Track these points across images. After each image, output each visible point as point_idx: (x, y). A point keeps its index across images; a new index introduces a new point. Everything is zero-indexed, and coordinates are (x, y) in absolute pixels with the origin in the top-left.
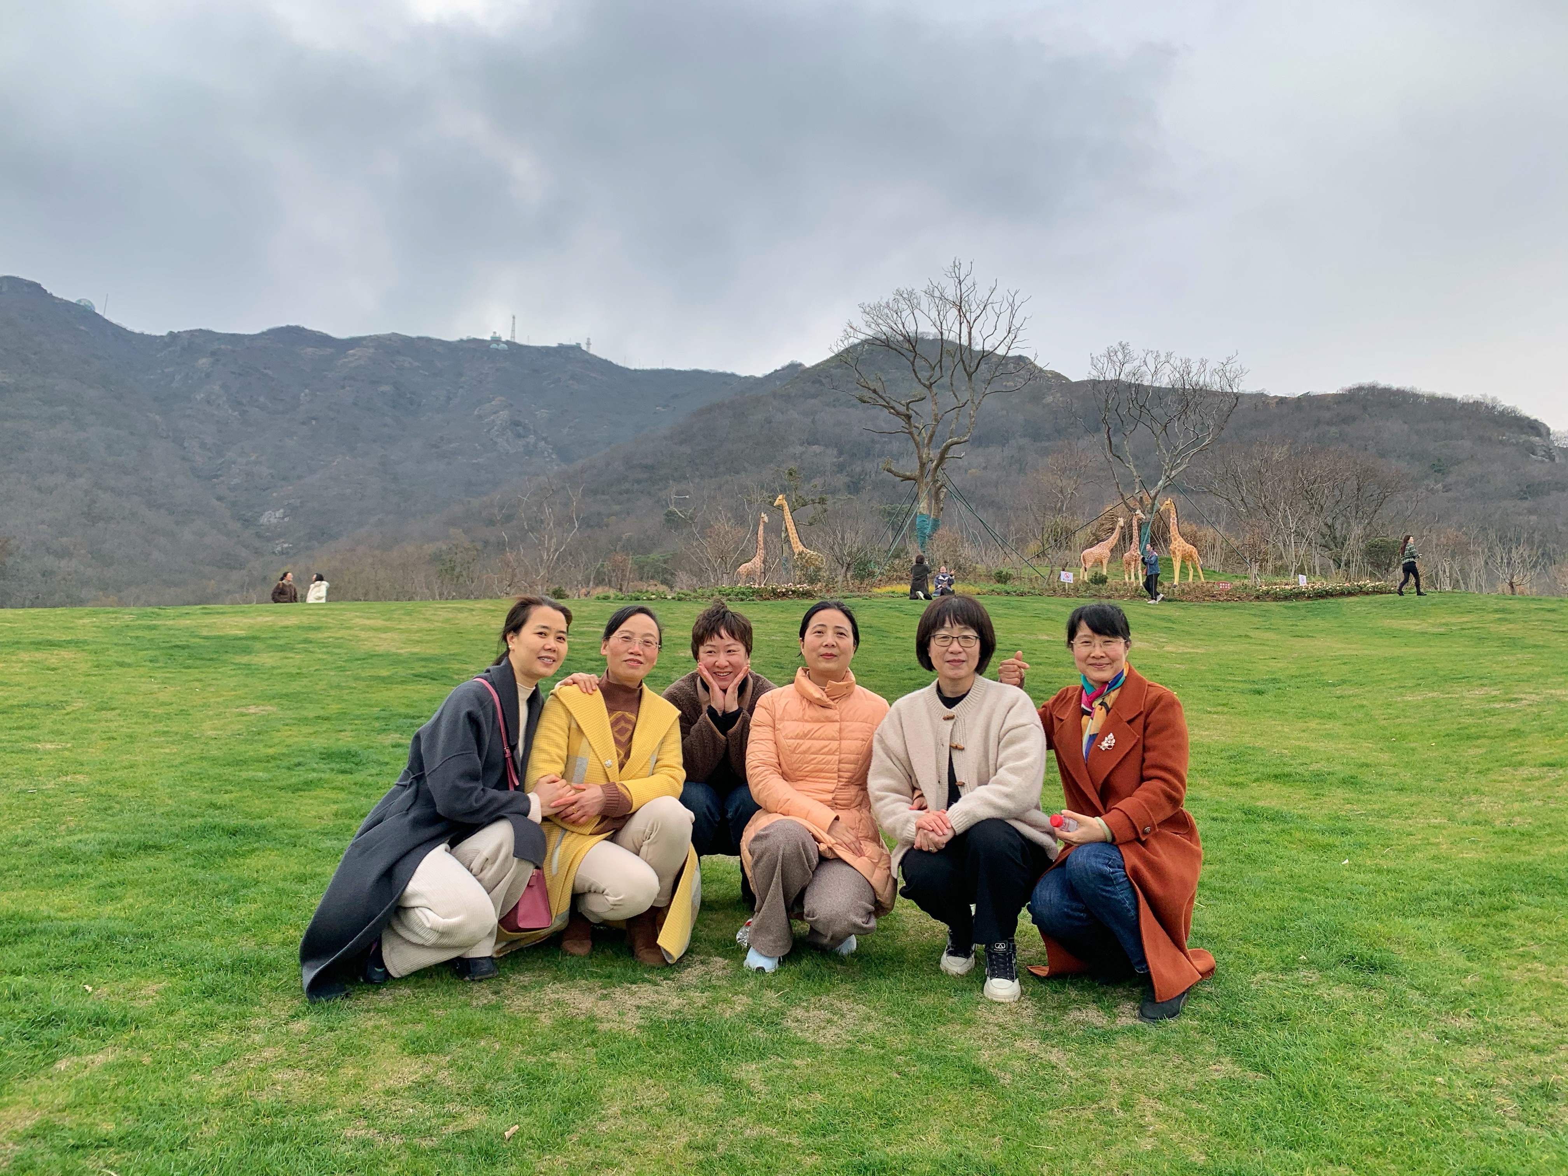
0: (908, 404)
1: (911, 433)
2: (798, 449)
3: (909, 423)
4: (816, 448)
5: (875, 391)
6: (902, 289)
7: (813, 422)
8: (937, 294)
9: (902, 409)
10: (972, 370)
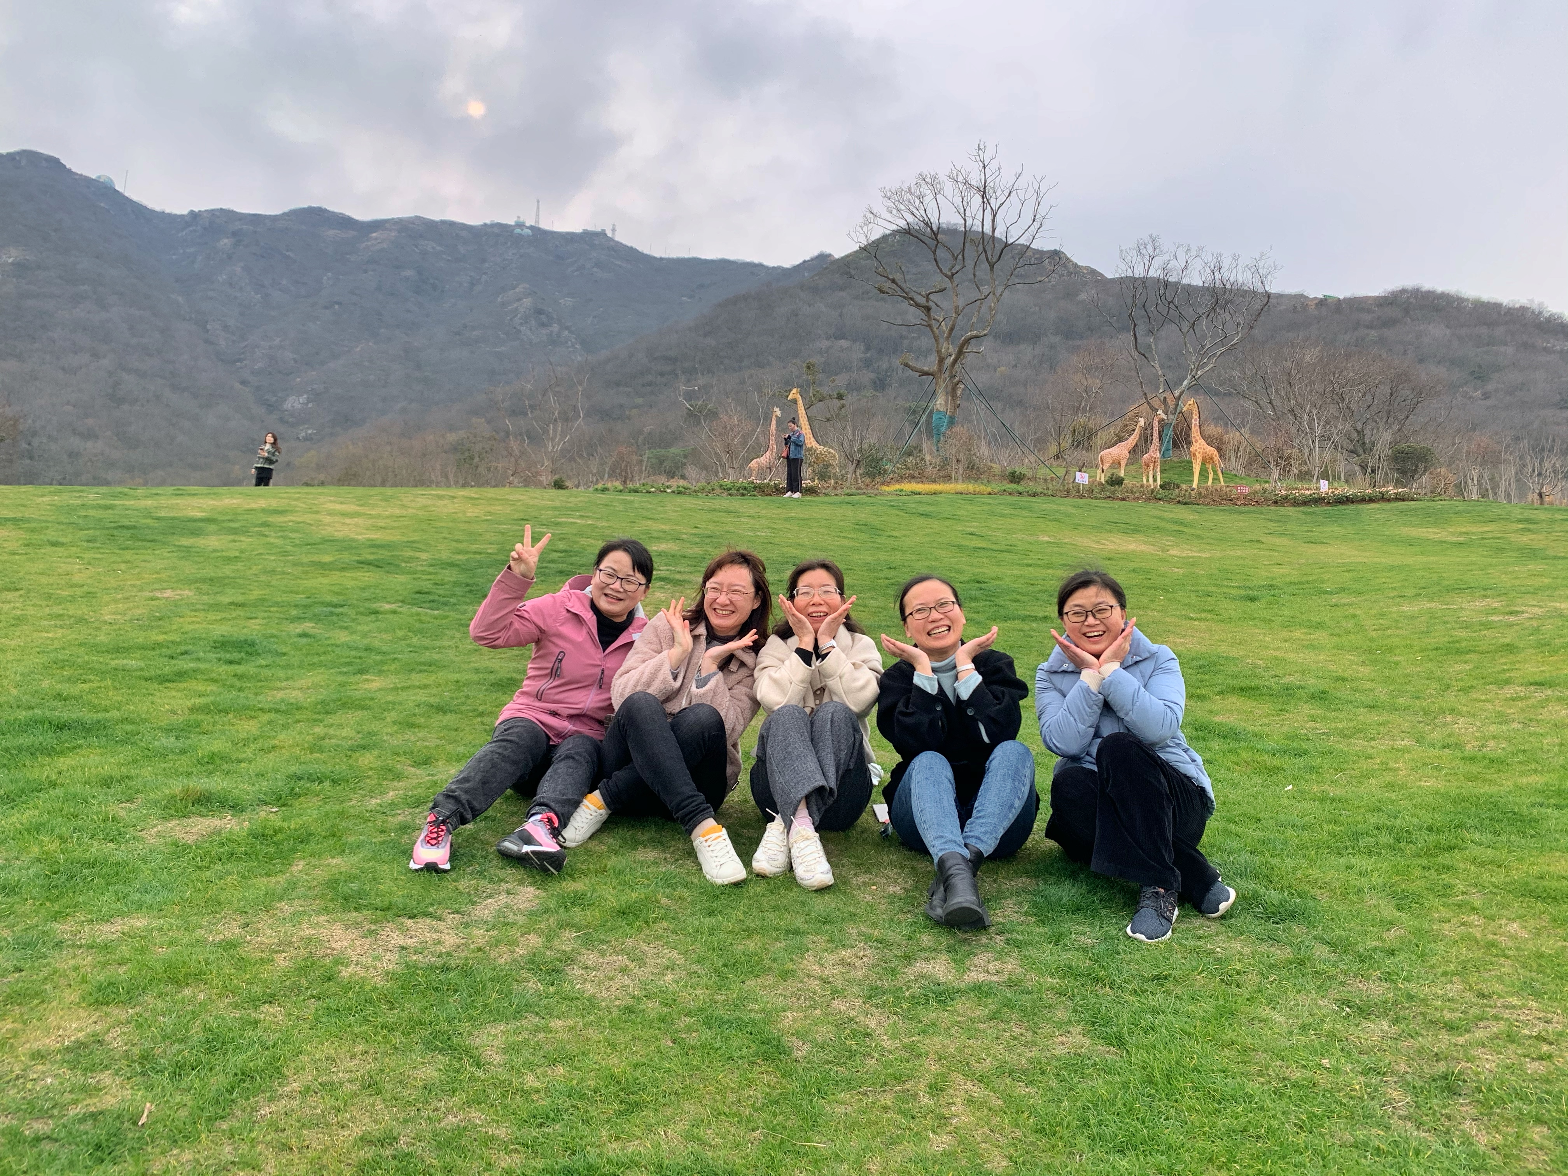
0: (928, 295)
1: (930, 326)
2: (824, 344)
3: (929, 316)
4: (843, 343)
5: (893, 281)
6: (925, 173)
7: (841, 315)
8: (960, 179)
9: (922, 300)
10: (994, 260)
